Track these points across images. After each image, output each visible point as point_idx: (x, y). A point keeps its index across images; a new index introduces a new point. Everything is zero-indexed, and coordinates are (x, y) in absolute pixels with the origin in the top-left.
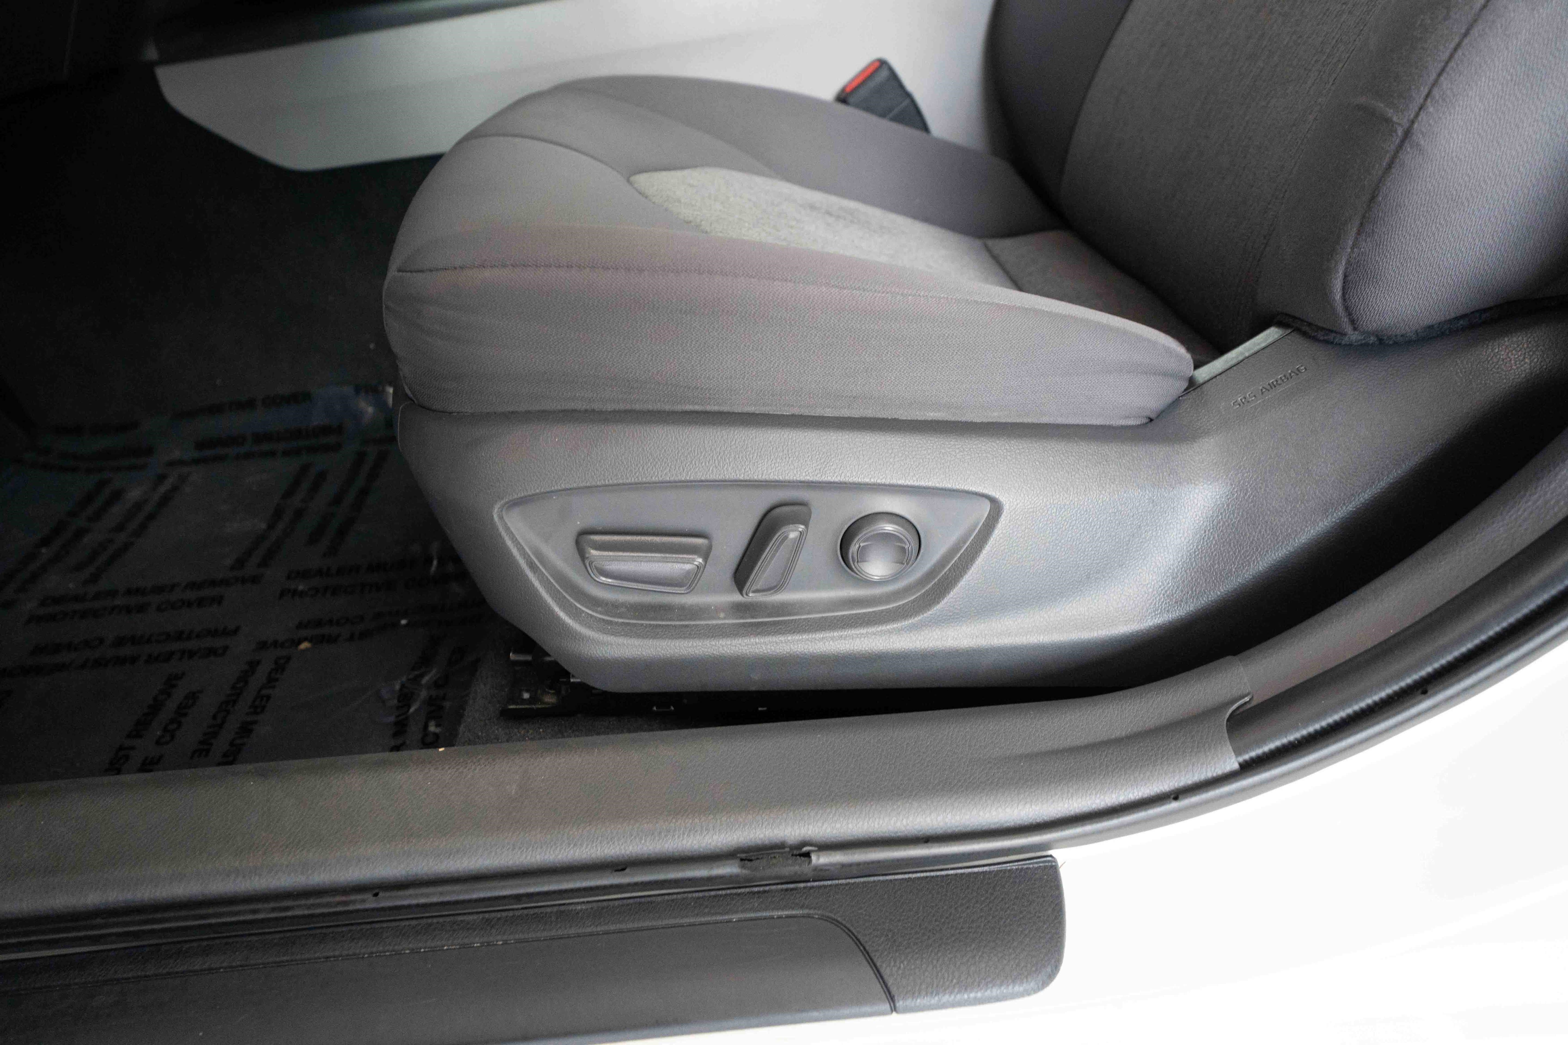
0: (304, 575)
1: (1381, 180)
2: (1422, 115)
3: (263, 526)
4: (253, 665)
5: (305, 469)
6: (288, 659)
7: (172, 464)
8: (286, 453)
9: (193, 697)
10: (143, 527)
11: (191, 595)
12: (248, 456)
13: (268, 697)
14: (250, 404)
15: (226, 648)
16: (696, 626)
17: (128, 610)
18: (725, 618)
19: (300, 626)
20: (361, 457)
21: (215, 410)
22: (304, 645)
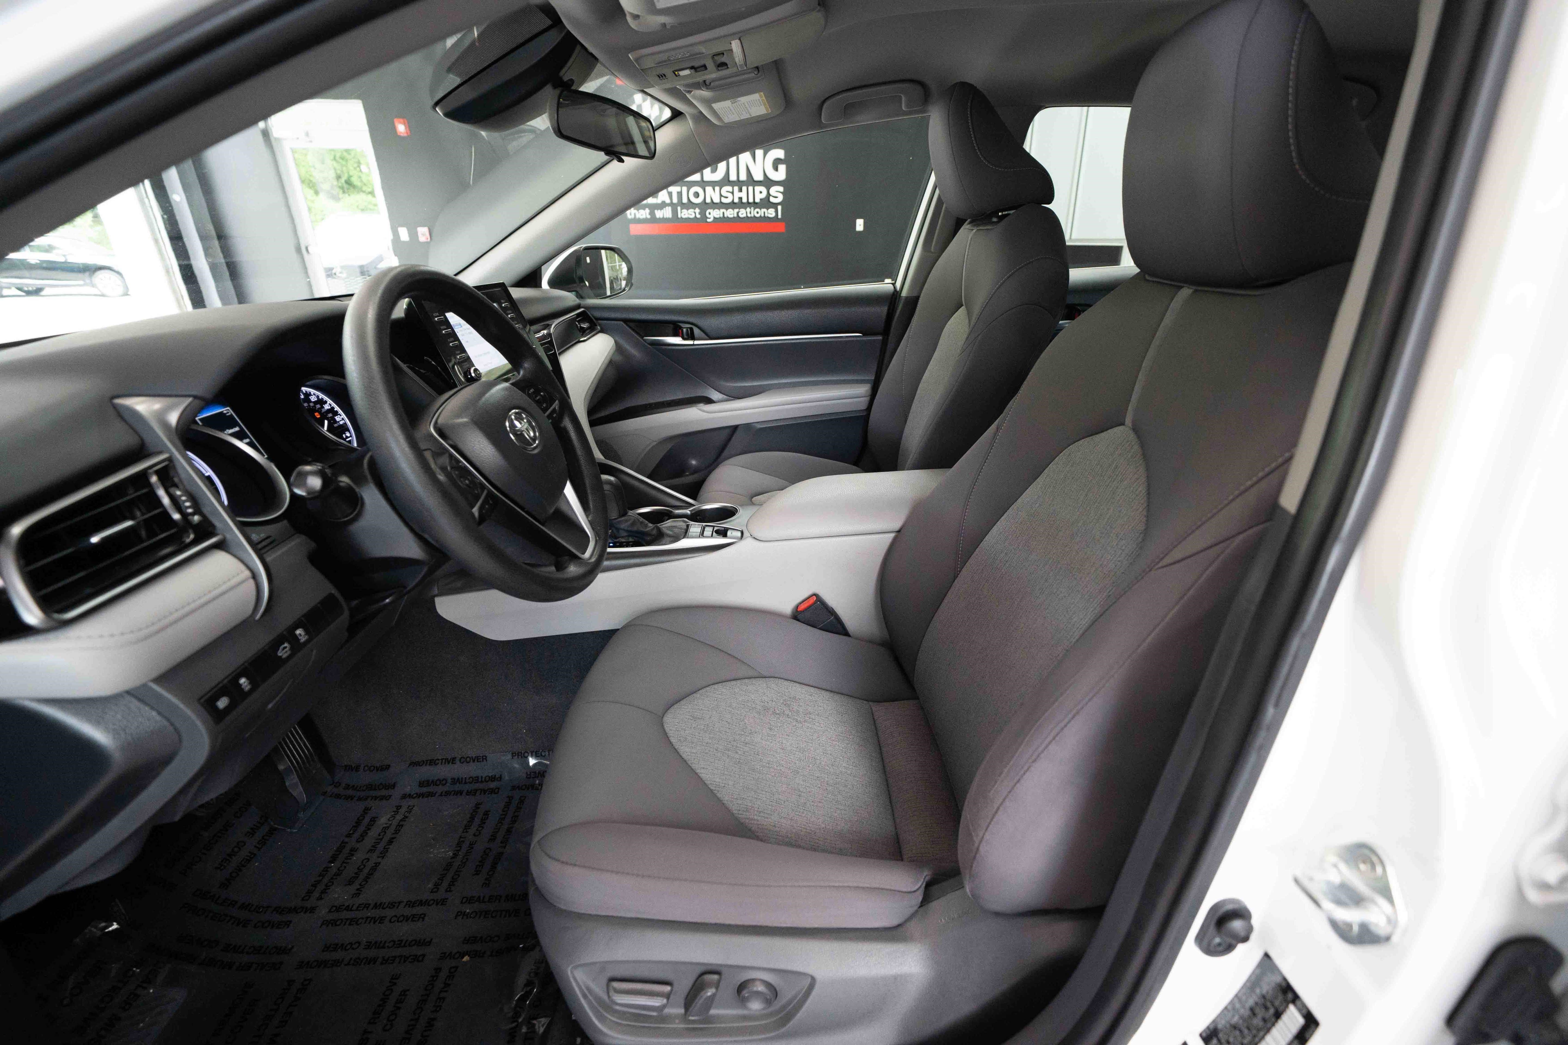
0: (470, 900)
1: (979, 846)
2: (1018, 785)
3: (451, 854)
4: (438, 970)
5: (477, 806)
6: (457, 967)
7: (404, 797)
8: (469, 793)
9: (404, 993)
10: (386, 850)
11: (408, 912)
12: (448, 793)
13: (444, 999)
14: (453, 761)
15: (424, 956)
16: (664, 1028)
17: (374, 920)
18: (678, 1023)
19: (467, 941)
20: (510, 798)
21: (432, 762)
22: (466, 958)
